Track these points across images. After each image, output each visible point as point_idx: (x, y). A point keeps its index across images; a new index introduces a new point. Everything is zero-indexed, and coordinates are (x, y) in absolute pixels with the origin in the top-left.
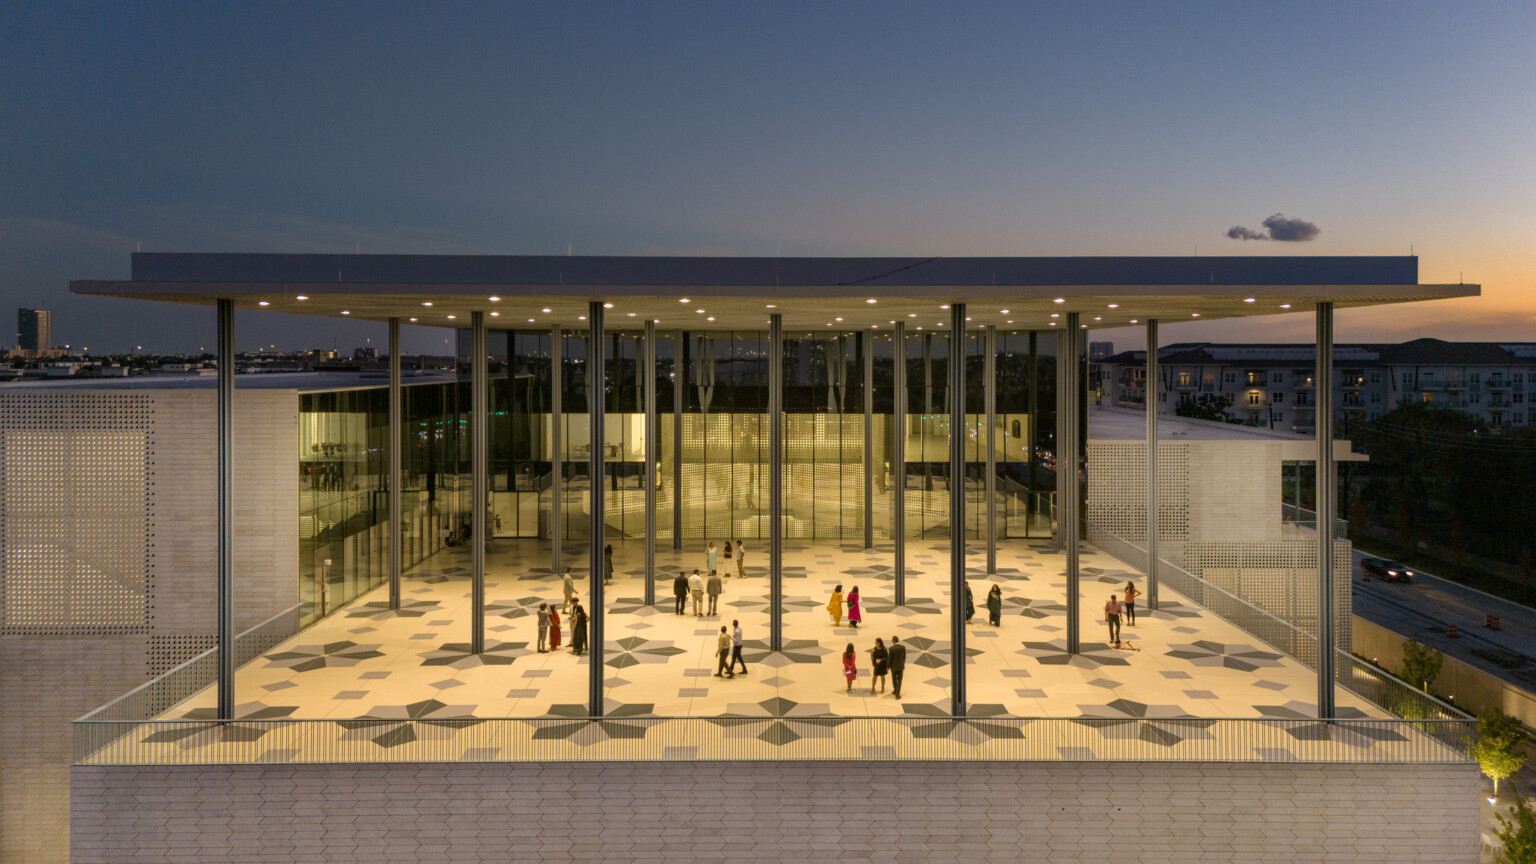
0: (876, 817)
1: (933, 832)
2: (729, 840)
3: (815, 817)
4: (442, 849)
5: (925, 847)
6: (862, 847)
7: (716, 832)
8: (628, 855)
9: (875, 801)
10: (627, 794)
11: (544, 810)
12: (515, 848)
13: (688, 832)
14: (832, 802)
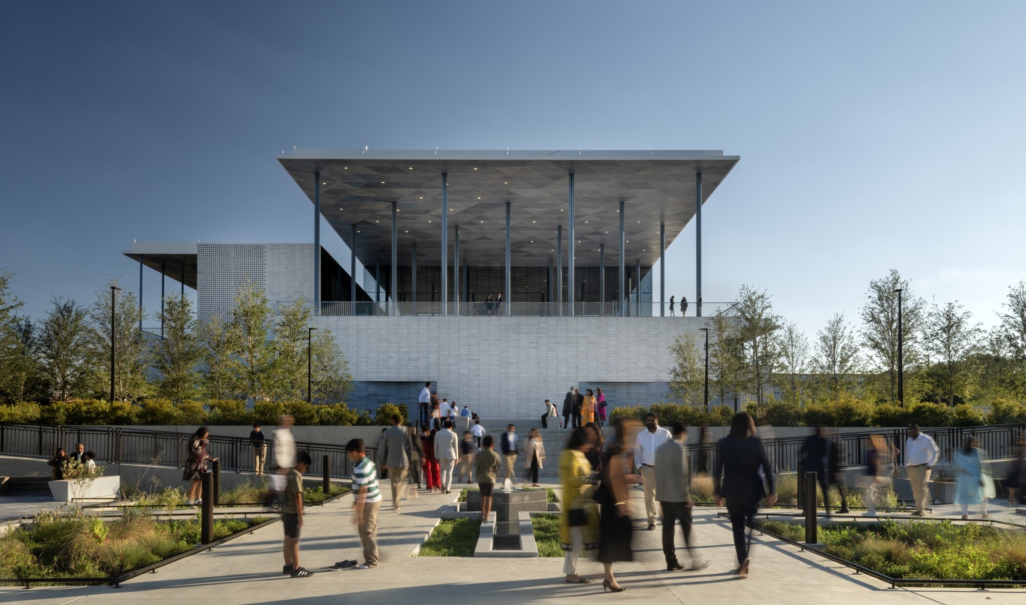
0: (540, 335)
1: (559, 340)
2: (491, 343)
3: (520, 335)
4: (396, 345)
5: (556, 345)
6: (535, 345)
7: (486, 340)
8: (457, 348)
9: (540, 330)
10: (457, 327)
11: (430, 332)
12: (420, 345)
13: (477, 340)
14: (525, 330)
